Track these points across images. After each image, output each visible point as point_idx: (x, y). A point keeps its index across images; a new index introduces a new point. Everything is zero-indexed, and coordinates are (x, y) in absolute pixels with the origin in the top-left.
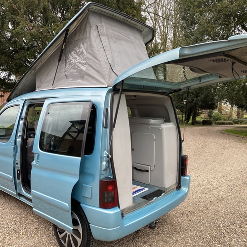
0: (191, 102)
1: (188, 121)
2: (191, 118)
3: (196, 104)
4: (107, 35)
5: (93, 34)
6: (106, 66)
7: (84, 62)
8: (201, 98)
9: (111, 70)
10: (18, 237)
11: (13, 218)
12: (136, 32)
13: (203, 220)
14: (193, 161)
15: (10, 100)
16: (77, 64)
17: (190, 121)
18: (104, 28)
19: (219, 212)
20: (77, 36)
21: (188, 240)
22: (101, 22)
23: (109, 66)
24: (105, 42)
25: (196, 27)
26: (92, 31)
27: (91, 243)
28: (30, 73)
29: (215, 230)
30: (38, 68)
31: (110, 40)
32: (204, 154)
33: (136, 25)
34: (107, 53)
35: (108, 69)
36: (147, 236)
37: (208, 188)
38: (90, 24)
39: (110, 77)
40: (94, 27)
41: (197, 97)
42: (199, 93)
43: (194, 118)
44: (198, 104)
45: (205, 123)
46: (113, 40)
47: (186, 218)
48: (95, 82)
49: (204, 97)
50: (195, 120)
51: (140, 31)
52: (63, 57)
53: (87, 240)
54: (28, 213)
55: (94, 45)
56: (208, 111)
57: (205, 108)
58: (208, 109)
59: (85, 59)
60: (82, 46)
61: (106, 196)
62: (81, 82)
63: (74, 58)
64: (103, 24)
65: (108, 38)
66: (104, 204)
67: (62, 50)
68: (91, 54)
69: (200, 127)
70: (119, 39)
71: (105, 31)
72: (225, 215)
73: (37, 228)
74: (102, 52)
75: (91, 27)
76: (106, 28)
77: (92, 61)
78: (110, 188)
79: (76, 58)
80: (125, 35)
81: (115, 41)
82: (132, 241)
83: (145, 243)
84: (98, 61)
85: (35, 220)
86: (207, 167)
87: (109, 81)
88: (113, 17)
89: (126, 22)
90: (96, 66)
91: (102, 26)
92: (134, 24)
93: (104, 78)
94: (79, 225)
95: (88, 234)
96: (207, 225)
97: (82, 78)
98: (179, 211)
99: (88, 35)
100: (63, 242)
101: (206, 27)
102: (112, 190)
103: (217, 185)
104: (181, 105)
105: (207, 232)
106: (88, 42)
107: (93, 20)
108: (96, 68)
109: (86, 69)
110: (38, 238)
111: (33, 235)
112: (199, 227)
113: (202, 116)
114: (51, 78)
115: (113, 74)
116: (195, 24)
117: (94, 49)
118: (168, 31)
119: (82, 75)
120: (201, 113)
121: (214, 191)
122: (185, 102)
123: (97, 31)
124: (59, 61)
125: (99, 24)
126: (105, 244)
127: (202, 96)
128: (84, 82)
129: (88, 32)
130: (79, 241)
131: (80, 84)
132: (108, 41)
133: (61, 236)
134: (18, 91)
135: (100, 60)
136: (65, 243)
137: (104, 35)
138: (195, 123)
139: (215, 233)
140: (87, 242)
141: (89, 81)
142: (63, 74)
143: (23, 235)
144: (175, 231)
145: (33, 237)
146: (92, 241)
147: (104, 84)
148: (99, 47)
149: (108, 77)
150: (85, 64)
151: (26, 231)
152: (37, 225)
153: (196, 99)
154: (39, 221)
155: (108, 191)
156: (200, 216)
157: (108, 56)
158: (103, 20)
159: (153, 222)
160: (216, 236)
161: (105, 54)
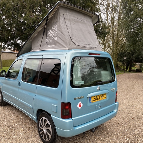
0: (129, 58)
1: (127, 70)
2: (129, 68)
3: (132, 59)
4: (70, 20)
5: (61, 19)
6: (68, 38)
7: (56, 35)
8: (135, 56)
9: (71, 40)
10: (19, 132)
11: (18, 121)
12: (88, 17)
13: (126, 129)
14: (126, 93)
15: (19, 56)
16: (53, 37)
17: (128, 70)
18: (68, 16)
19: (137, 125)
20: (53, 20)
21: (115, 140)
22: (66, 12)
23: (70, 37)
24: (68, 24)
25: (132, 13)
26: (61, 17)
27: (57, 138)
28: (29, 42)
29: (133, 136)
30: (33, 39)
31: (71, 22)
32: (134, 90)
33: (88, 13)
34: (69, 30)
35: (69, 39)
36: (91, 136)
37: (132, 110)
38: (60, 14)
39: (70, 44)
40: (62, 16)
41: (132, 55)
42: (134, 53)
43: (130, 68)
44: (133, 60)
45: (138, 71)
46: (73, 22)
47: (116, 127)
48: (61, 47)
49: (137, 55)
50: (131, 69)
51: (91, 17)
52: (45, 33)
53: (54, 136)
54: (26, 119)
55: (62, 26)
56: (140, 64)
57: (138, 62)
58: (139, 63)
59: (56, 34)
60: (55, 26)
61: (64, 112)
62: (54, 47)
63: (51, 33)
64: (67, 13)
65: (70, 21)
66: (64, 117)
67: (45, 29)
68: (60, 31)
69: (134, 74)
70: (77, 22)
71: (68, 17)
72: (141, 127)
73: (30, 128)
74: (66, 30)
75: (60, 15)
76: (69, 16)
77: (60, 35)
78: (67, 107)
79: (52, 33)
80: (81, 19)
81: (74, 23)
82: (82, 138)
83: (89, 140)
84: (63, 35)
85: (29, 123)
86: (134, 98)
87: (69, 46)
88: (73, 9)
89: (81, 12)
90: (62, 38)
91: (67, 15)
92: (87, 13)
93: (66, 44)
94: (50, 127)
95: (54, 133)
96: (128, 132)
97: (55, 44)
98: (112, 123)
99: (58, 20)
100: (42, 136)
101: (137, 13)
102: (68, 108)
103: (138, 109)
104: (123, 60)
105: (127, 136)
106: (58, 24)
107: (62, 12)
108: (62, 39)
109: (57, 39)
110: (30, 133)
111: (27, 131)
112: (123, 133)
113: (136, 66)
114: (39, 44)
115: (72, 42)
116: (132, 11)
117: (61, 28)
118: (115, 16)
119: (55, 43)
120: (136, 65)
121: (136, 113)
122: (125, 58)
123: (63, 17)
124: (43, 35)
125: (65, 14)
126: (66, 139)
127: (136, 55)
128: (56, 47)
129: (58, 18)
130: (50, 136)
131: (54, 48)
132: (70, 23)
133: (41, 133)
134: (23, 52)
135: (65, 34)
136: (43, 137)
137: (67, 20)
138: (131, 71)
139: (132, 138)
140: (54, 137)
141: (59, 46)
142: (45, 42)
143: (22, 131)
144: (108, 135)
145: (27, 132)
146: (57, 136)
147: (66, 48)
148: (64, 27)
149: (68, 44)
150: (57, 37)
151: (24, 129)
152: (30, 126)
153: (132, 56)
154: (31, 124)
155: (66, 109)
156: (125, 127)
157: (69, 32)
158: (67, 11)
159: (93, 128)
160: (133, 139)
161: (67, 31)
